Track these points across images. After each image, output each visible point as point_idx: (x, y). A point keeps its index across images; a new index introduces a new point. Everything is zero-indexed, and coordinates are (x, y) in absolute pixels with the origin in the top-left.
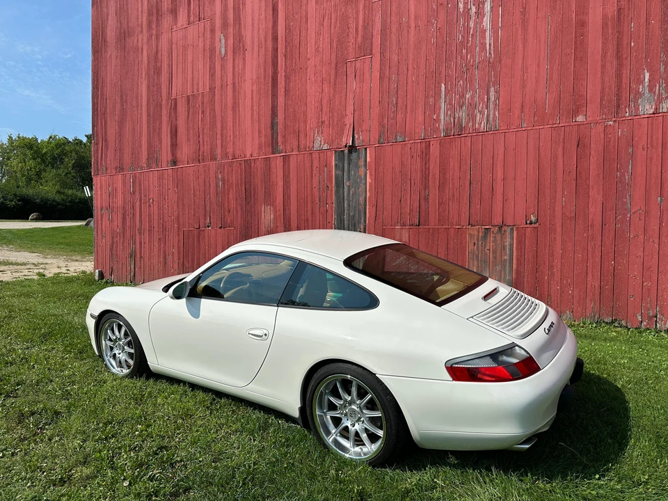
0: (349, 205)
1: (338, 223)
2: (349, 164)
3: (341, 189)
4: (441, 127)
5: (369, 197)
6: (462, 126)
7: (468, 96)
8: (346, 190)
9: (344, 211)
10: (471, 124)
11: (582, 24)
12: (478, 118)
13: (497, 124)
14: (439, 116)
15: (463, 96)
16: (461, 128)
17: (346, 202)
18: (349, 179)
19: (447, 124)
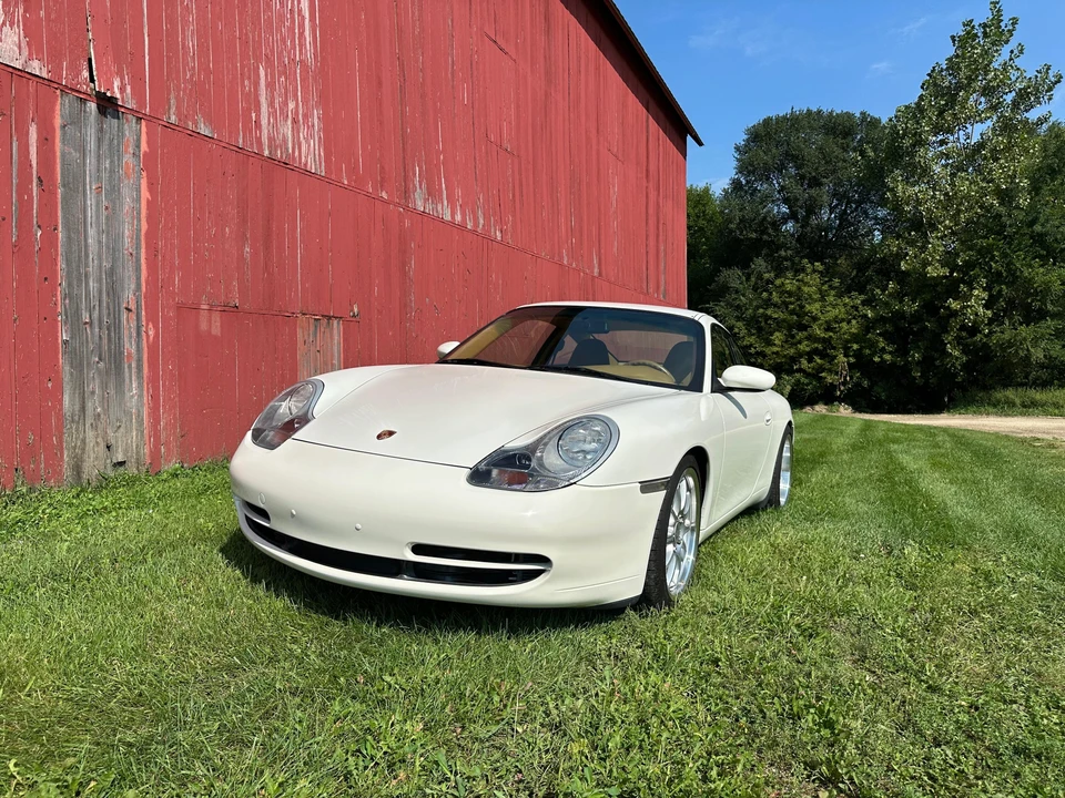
0: (100, 242)
1: (70, 285)
2: (99, 141)
3: (80, 195)
4: (265, 140)
5: (147, 234)
6: (287, 149)
7: (291, 105)
8: (91, 201)
9: (87, 256)
10: (297, 154)
11: (380, 84)
12: (303, 149)
13: (323, 168)
14: (258, 116)
15: (286, 104)
16: (288, 155)
17: (92, 232)
18: (99, 179)
19: (269, 138)
